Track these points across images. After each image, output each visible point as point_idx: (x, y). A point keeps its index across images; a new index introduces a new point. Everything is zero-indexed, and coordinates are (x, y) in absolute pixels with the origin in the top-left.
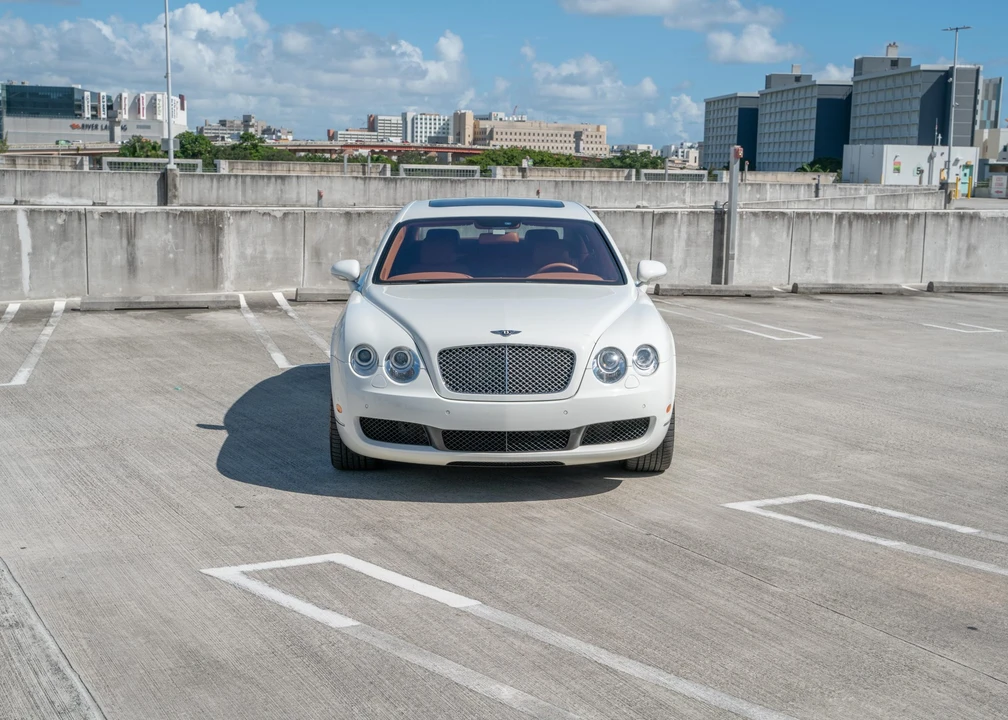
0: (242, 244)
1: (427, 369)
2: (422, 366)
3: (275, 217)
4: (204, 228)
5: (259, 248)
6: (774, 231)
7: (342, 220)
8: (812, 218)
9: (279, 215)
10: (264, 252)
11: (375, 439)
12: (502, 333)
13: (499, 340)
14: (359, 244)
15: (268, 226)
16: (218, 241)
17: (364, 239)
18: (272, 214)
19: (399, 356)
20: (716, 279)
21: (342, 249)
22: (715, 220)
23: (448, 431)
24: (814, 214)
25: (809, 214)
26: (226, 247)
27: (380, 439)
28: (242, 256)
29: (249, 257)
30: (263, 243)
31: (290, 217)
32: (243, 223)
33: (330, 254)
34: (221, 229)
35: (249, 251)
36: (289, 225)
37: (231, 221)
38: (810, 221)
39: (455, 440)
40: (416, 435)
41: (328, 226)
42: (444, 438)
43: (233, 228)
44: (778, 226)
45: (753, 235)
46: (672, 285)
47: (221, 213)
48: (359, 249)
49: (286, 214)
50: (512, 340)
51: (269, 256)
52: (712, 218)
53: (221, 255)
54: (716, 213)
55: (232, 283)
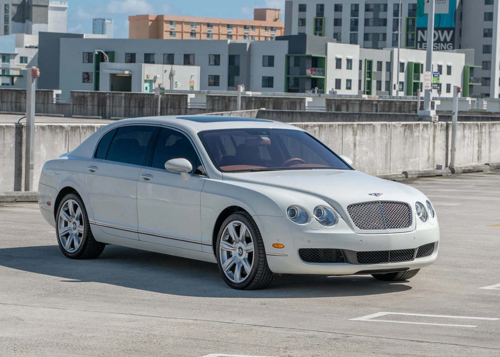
1: (342, 217)
2: (339, 216)
6: (56, 143)
8: (81, 131)
11: (309, 261)
12: (376, 195)
13: (374, 199)
19: (318, 211)
20: (17, 187)
22: (16, 134)
23: (360, 252)
24: (83, 127)
25: (79, 127)
27: (313, 262)
38: (80, 134)
39: (364, 257)
40: (337, 256)
42: (358, 257)
44: (59, 138)
45: (42, 147)
46: (6, 193)
50: (380, 198)
52: (13, 132)
54: (17, 127)
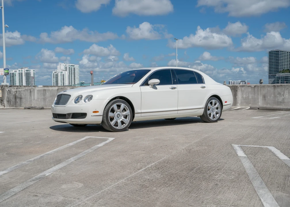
0: (242, 94)
3: (252, 87)
4: (232, 90)
5: (247, 95)
7: (272, 88)
9: (253, 86)
10: (249, 96)
14: (278, 94)
15: (250, 89)
16: (236, 94)
17: (280, 93)
18: (251, 86)
21: (272, 96)
26: (238, 95)
28: (243, 97)
29: (244, 97)
30: (248, 94)
31: (256, 87)
32: (243, 89)
33: (269, 97)
34: (237, 90)
35: (244, 96)
36: (256, 89)
37: (240, 88)
41: (268, 89)
43: (240, 90)
47: (237, 86)
48: (278, 96)
49: (255, 86)
51: (250, 97)
53: (237, 97)
55: (240, 104)
